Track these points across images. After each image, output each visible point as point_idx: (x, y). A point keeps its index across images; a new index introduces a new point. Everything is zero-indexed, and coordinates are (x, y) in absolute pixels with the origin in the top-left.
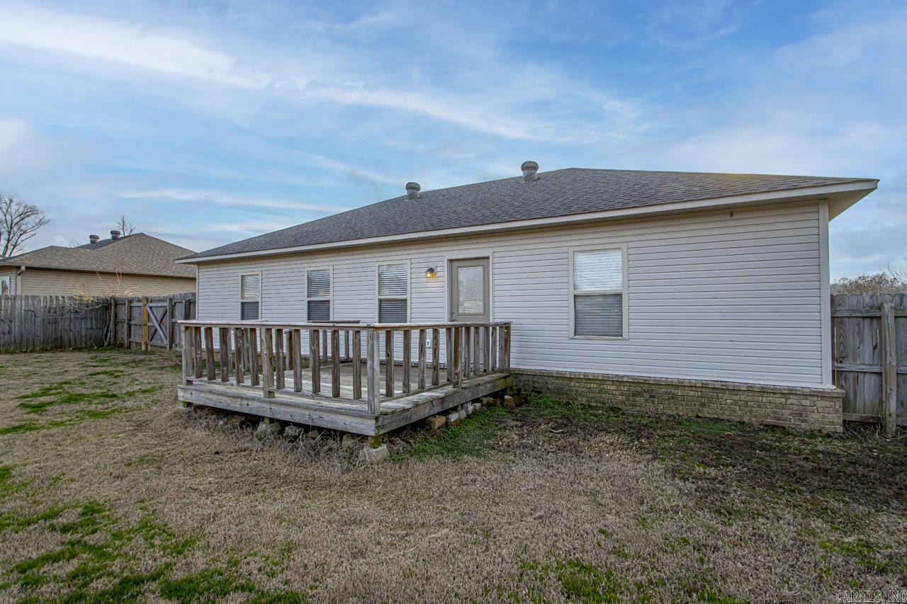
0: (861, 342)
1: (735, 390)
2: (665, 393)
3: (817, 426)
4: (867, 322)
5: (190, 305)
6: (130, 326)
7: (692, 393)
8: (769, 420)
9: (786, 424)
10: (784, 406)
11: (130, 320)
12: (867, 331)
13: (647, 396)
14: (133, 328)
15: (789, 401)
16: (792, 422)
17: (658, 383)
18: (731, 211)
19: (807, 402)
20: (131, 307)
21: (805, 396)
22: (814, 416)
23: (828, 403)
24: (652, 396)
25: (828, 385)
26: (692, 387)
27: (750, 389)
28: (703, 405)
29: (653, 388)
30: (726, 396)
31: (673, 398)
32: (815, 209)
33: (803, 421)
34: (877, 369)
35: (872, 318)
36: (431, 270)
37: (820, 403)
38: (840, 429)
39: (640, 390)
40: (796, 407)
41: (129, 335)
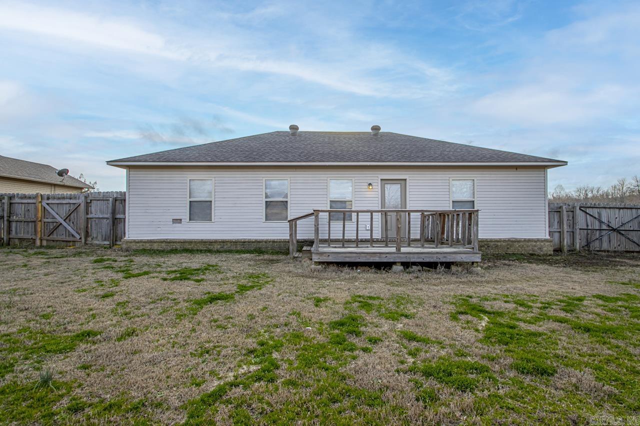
0: (554, 221)
1: (518, 241)
2: (494, 245)
3: (545, 253)
4: (556, 213)
5: (115, 202)
6: (9, 222)
7: (504, 244)
8: (531, 252)
9: (536, 253)
10: (535, 246)
11: (10, 217)
12: (556, 215)
13: (486, 246)
14: (14, 225)
15: (537, 244)
16: (538, 252)
17: (491, 241)
18: (517, 168)
19: (542, 244)
20: (11, 203)
21: (542, 241)
22: (545, 249)
23: (549, 244)
24: (488, 247)
25: (548, 237)
26: (504, 241)
27: (525, 240)
28: (508, 248)
29: (489, 243)
30: (516, 244)
31: (497, 247)
32: (543, 170)
33: (541, 251)
34: (559, 230)
35: (557, 212)
36: (370, 184)
37: (547, 244)
38: (552, 253)
39: (483, 244)
40: (539, 246)
41: (9, 231)
